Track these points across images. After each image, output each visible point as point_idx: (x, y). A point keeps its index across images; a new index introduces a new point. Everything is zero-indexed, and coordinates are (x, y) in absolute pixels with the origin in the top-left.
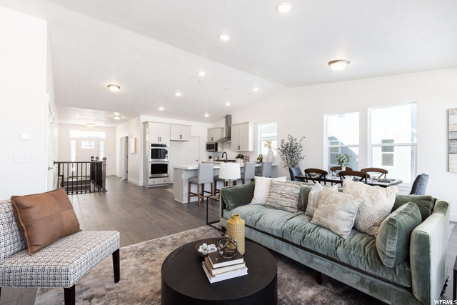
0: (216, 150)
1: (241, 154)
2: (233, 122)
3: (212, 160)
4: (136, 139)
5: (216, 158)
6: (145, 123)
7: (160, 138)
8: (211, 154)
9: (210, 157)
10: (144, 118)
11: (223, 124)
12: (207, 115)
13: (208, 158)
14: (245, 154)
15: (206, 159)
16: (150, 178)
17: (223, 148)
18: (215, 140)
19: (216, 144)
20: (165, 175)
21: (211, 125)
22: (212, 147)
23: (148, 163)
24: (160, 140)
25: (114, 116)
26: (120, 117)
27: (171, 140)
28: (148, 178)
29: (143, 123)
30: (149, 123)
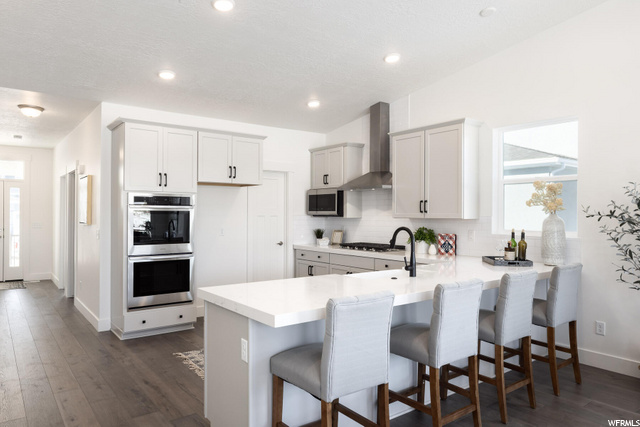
0: (341, 213)
1: (428, 226)
2: (395, 127)
3: (324, 243)
4: (91, 179)
5: (338, 238)
6: (117, 127)
7: (163, 177)
8: (321, 223)
9: (319, 234)
10: (111, 111)
11: (359, 132)
12: (314, 104)
13: (312, 237)
14: (438, 229)
15: (305, 240)
16: (131, 309)
17: (359, 206)
18: (336, 183)
19: (341, 194)
20: (183, 296)
21: (320, 139)
22: (325, 203)
23: (125, 257)
24: (163, 183)
25: (20, 106)
26: (42, 109)
27: (199, 183)
28: (125, 310)
29: (109, 127)
30: (127, 124)
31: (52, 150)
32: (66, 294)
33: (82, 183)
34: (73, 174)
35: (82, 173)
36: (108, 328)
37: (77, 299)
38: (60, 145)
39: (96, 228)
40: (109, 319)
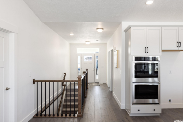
6: (128, 30)
7: (147, 49)
16: (133, 104)
20: (156, 101)
23: (131, 82)
24: (147, 51)
25: (97, 29)
26: (103, 29)
27: (163, 51)
28: (131, 104)
29: (124, 31)
30: (132, 28)
31: (106, 44)
32: (110, 89)
33: (115, 53)
34: (112, 50)
35: (115, 50)
36: (124, 108)
37: (113, 92)
38: (108, 42)
39: (120, 69)
40: (125, 104)
